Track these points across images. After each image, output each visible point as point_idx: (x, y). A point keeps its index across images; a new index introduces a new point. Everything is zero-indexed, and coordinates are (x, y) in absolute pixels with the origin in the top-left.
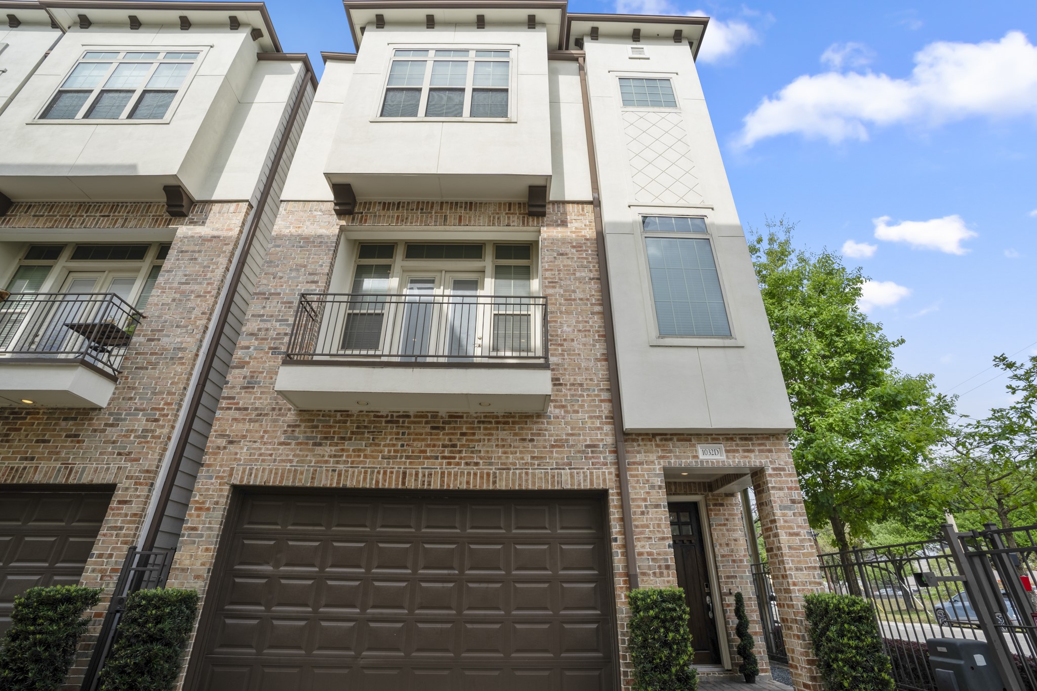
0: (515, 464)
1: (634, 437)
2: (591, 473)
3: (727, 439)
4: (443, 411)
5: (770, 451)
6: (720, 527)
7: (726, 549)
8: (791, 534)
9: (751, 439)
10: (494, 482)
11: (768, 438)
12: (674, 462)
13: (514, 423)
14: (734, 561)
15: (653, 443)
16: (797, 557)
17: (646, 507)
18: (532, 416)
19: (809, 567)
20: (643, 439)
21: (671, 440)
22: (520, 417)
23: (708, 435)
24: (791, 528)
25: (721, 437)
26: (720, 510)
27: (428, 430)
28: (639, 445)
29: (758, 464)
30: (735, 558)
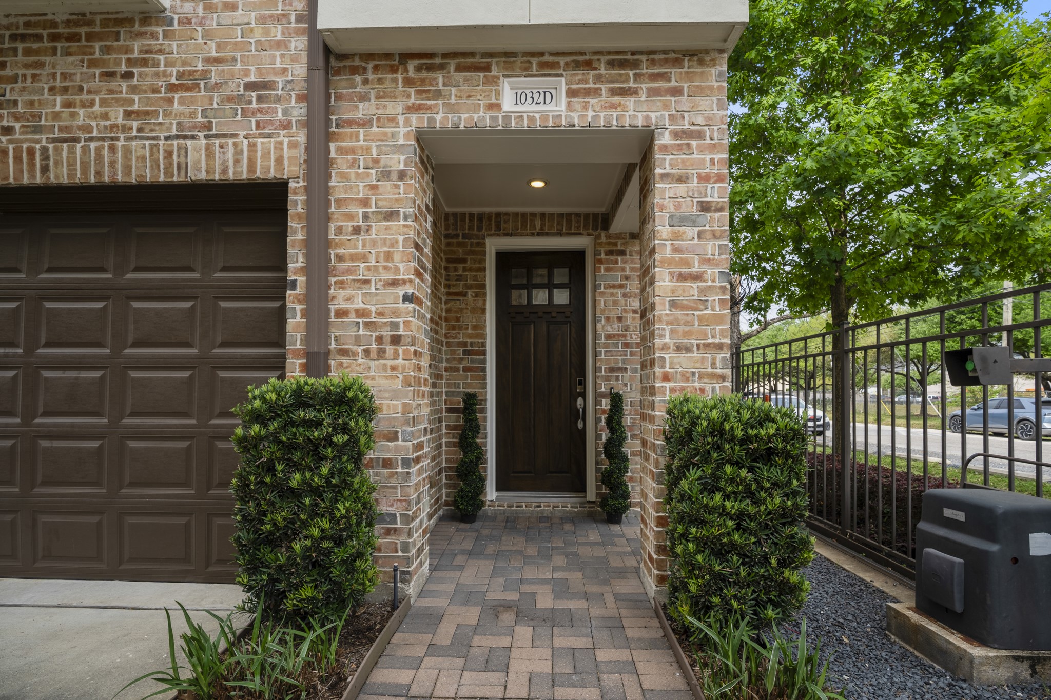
0: (87, 129)
1: (357, 62)
2: (252, 146)
3: (577, 65)
5: (676, 92)
6: (612, 290)
7: (616, 325)
8: (682, 277)
9: (635, 65)
10: (45, 169)
11: (677, 62)
12: (442, 119)
13: (90, 37)
14: (626, 345)
15: (400, 77)
16: (686, 323)
17: (366, 217)
18: (130, 21)
19: (707, 346)
20: (376, 68)
21: (442, 67)
22: (105, 23)
23: (533, 55)
24: (687, 263)
25: (562, 61)
26: (617, 262)
28: (366, 82)
29: (640, 122)
30: (628, 340)
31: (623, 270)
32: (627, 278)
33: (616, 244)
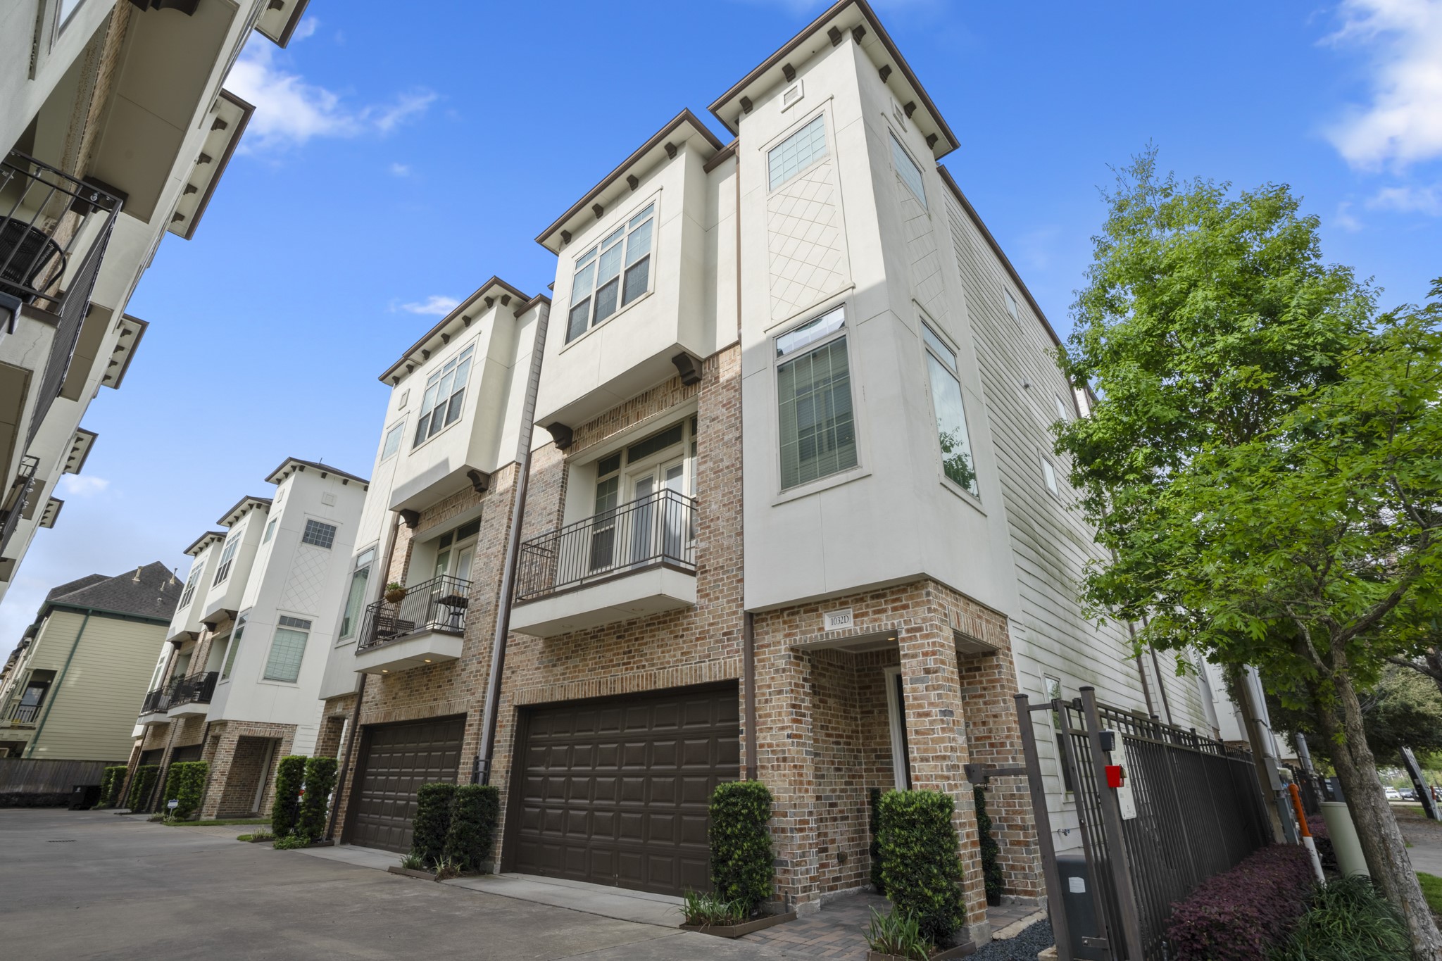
0: (668, 662)
1: (764, 616)
2: (725, 663)
3: (857, 601)
4: (624, 619)
5: (905, 607)
6: (975, 700)
7: (981, 728)
8: (920, 715)
9: (884, 596)
10: (655, 682)
11: (904, 591)
12: (800, 639)
13: (669, 621)
14: (992, 745)
15: (781, 620)
16: (925, 743)
17: (770, 694)
18: (682, 612)
19: (937, 757)
20: (771, 618)
21: (798, 612)
23: (836, 599)
24: (921, 706)
25: (850, 599)
27: (615, 640)
28: (768, 625)
29: (889, 627)
30: (993, 741)
31: (981, 682)
32: (985, 689)
33: (972, 663)
